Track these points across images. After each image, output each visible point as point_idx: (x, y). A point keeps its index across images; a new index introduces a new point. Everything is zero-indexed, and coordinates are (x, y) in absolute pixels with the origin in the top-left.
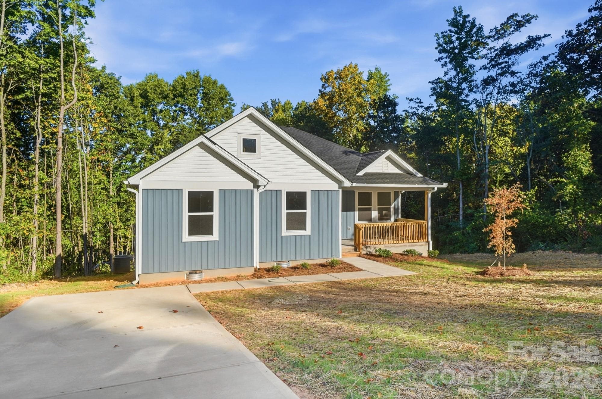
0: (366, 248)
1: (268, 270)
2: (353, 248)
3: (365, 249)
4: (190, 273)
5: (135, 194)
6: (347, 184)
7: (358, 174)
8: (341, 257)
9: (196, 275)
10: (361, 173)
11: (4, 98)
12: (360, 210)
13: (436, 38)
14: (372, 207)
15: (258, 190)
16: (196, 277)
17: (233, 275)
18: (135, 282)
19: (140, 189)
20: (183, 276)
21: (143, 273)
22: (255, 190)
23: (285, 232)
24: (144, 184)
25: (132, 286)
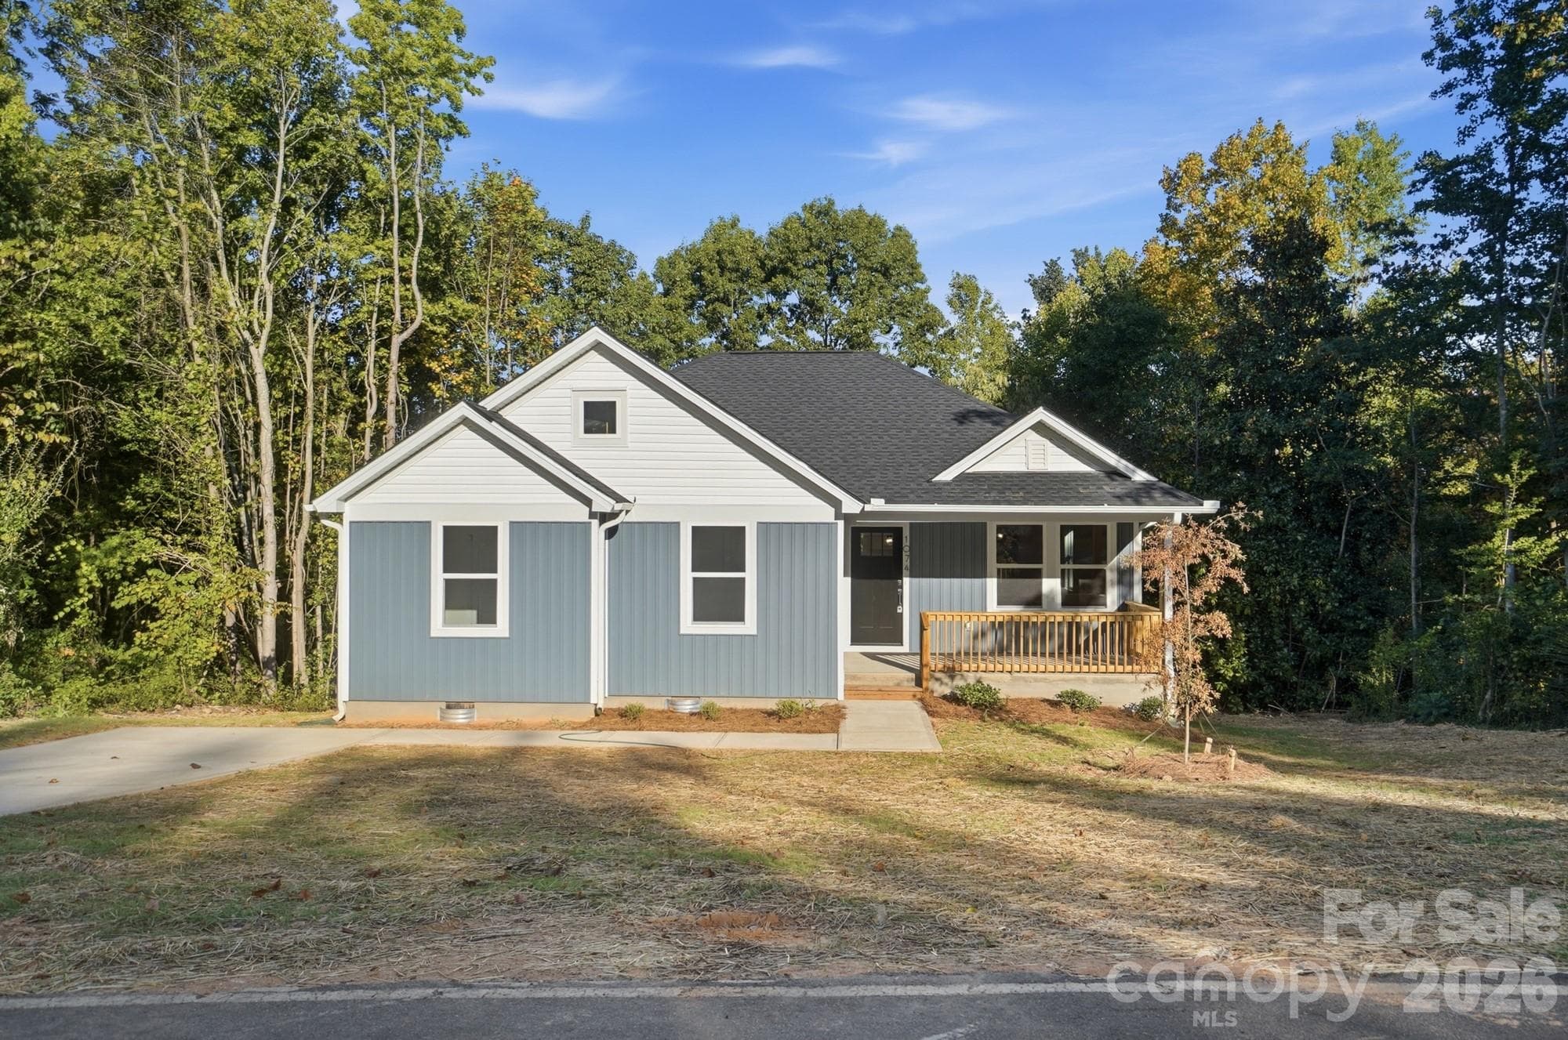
0: (952, 678)
1: (623, 714)
2: (913, 675)
3: (946, 680)
4: (448, 707)
5: (336, 533)
6: (851, 506)
7: (937, 479)
8: (841, 695)
9: (461, 711)
10: (948, 475)
11: (317, 325)
12: (1002, 574)
13: (1431, 21)
14: (1044, 566)
15: (602, 522)
16: (459, 717)
17: (545, 719)
18: (337, 717)
19: (346, 520)
20: (433, 712)
21: (353, 698)
22: (595, 522)
23: (688, 625)
24: (352, 512)
25: (330, 723)
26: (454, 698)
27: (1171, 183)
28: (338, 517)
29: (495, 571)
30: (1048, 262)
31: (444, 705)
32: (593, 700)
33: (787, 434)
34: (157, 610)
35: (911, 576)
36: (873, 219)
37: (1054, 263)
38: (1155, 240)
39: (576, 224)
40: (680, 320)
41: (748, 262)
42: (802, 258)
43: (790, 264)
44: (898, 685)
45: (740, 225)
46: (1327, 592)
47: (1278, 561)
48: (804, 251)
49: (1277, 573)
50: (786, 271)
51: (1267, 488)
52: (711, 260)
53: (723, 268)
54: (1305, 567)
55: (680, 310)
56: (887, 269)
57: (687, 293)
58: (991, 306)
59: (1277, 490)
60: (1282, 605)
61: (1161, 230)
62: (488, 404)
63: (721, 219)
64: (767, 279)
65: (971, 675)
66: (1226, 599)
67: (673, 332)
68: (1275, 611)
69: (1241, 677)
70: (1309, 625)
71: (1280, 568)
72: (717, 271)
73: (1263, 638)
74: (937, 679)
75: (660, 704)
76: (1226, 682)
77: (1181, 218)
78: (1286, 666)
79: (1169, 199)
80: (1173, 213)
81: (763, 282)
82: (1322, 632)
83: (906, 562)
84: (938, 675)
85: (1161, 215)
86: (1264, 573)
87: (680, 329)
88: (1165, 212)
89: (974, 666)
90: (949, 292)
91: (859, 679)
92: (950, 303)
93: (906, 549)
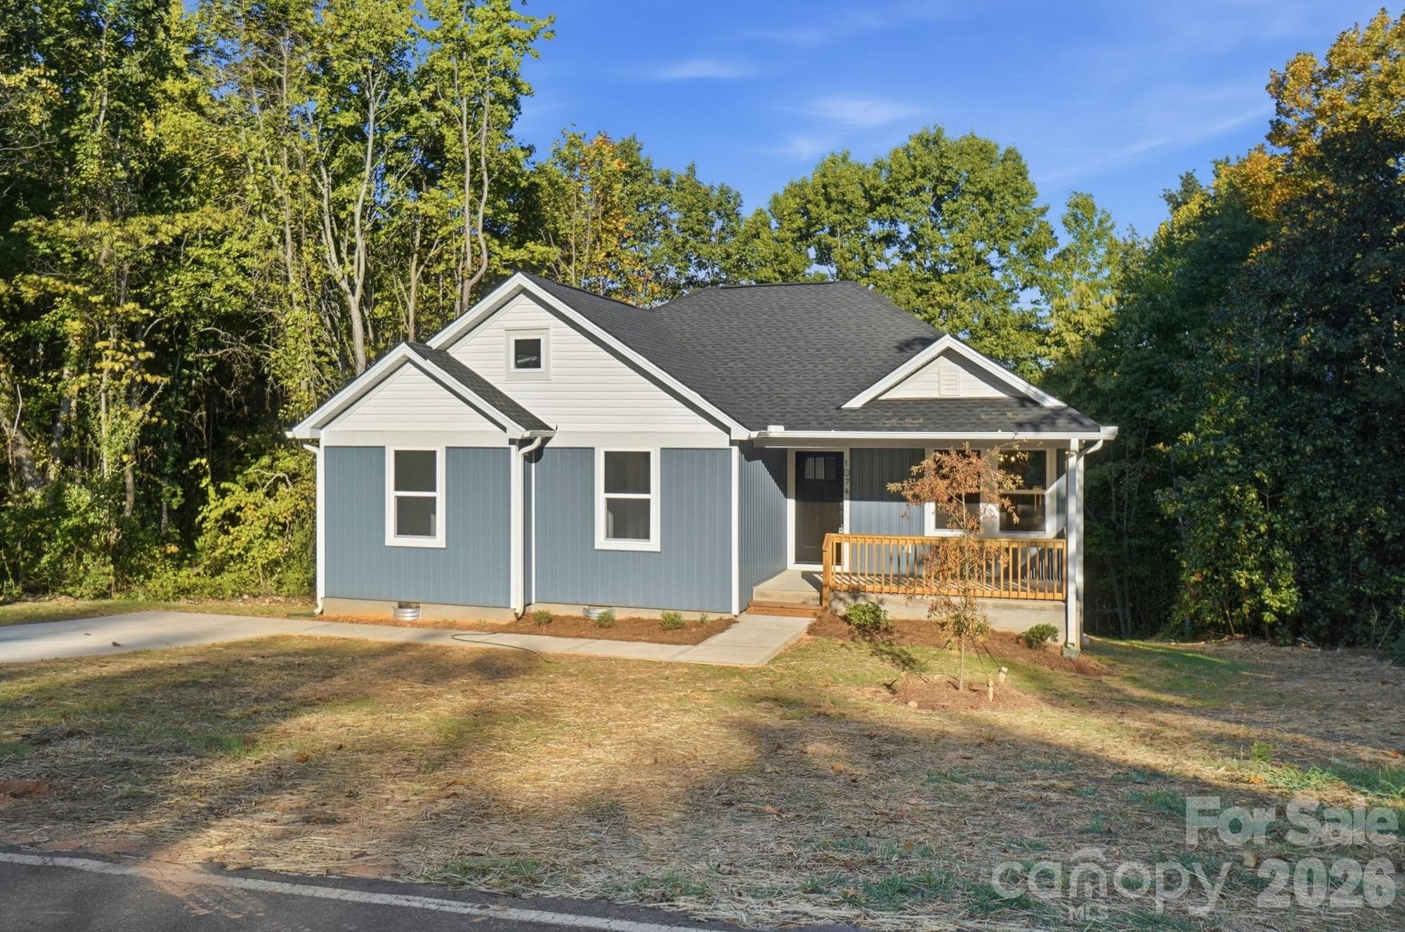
0: (855, 598)
4: (400, 607)
6: (741, 433)
8: (735, 610)
9: (409, 610)
15: (520, 448)
16: (408, 615)
17: (473, 620)
18: (317, 611)
19: (322, 444)
20: (387, 610)
21: (328, 596)
22: (514, 448)
23: (602, 541)
24: (326, 438)
25: (311, 616)
26: (404, 599)
27: (1278, 87)
28: (316, 442)
29: (434, 490)
30: (1184, 175)
31: (396, 605)
32: (513, 606)
33: (732, 364)
34: (239, 518)
35: (852, 499)
36: (985, 146)
37: (1190, 176)
38: (1261, 149)
39: (683, 172)
40: (787, 252)
41: (855, 195)
42: (907, 187)
43: (892, 194)
44: (804, 603)
45: (850, 160)
46: (1389, 521)
47: (1334, 487)
48: (907, 179)
49: (1334, 499)
50: (888, 200)
51: (1329, 408)
52: (816, 194)
53: (829, 200)
54: (1367, 493)
55: (787, 243)
56: (991, 193)
57: (795, 226)
58: (1109, 224)
59: (1339, 411)
60: (1337, 531)
61: (1269, 137)
62: (435, 343)
63: (833, 154)
64: (872, 210)
65: (873, 596)
66: (1276, 526)
67: (781, 263)
68: (1329, 539)
69: (1288, 608)
70: (1365, 555)
71: (1338, 494)
72: (824, 203)
73: (1319, 568)
74: (841, 599)
75: (577, 612)
76: (1274, 613)
77: (1291, 123)
78: (1342, 598)
79: (1278, 104)
80: (1283, 119)
81: (867, 212)
82: (1384, 562)
83: (847, 486)
84: (842, 595)
85: (1271, 122)
86: (1318, 499)
87: (786, 261)
88: (1275, 118)
89: (878, 587)
90: (1066, 211)
91: (767, 596)
92: (1065, 223)
93: (846, 473)
